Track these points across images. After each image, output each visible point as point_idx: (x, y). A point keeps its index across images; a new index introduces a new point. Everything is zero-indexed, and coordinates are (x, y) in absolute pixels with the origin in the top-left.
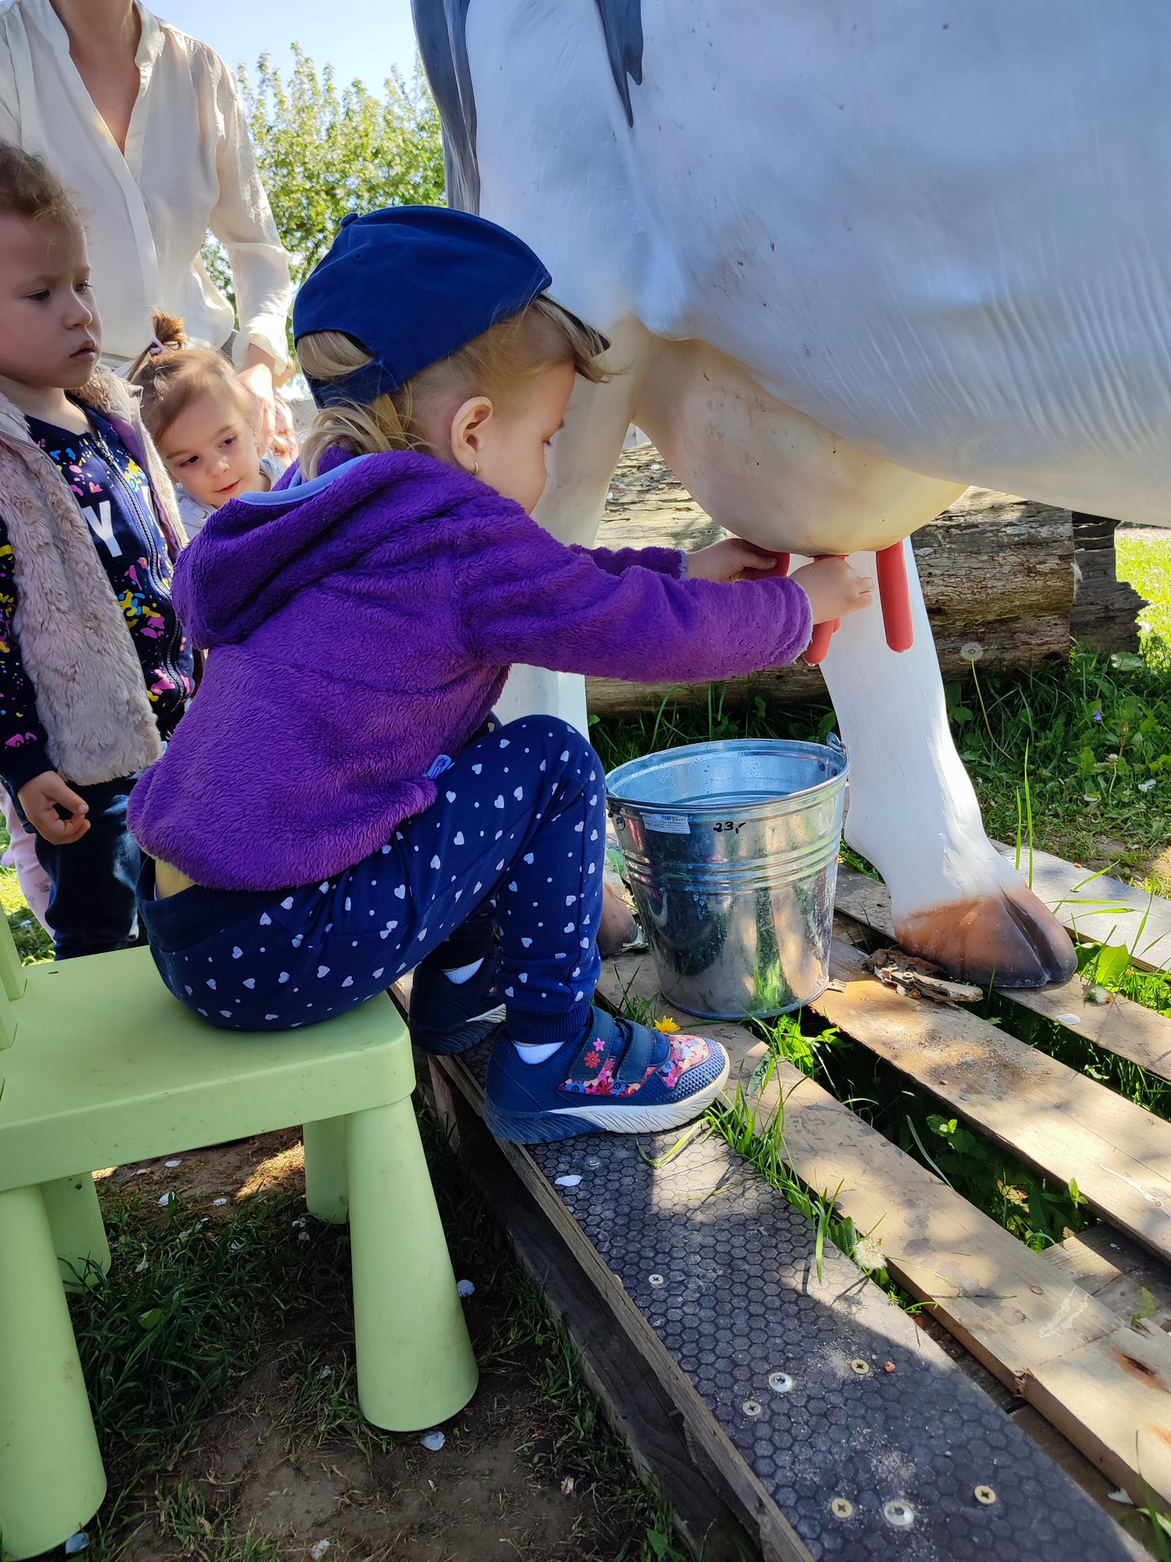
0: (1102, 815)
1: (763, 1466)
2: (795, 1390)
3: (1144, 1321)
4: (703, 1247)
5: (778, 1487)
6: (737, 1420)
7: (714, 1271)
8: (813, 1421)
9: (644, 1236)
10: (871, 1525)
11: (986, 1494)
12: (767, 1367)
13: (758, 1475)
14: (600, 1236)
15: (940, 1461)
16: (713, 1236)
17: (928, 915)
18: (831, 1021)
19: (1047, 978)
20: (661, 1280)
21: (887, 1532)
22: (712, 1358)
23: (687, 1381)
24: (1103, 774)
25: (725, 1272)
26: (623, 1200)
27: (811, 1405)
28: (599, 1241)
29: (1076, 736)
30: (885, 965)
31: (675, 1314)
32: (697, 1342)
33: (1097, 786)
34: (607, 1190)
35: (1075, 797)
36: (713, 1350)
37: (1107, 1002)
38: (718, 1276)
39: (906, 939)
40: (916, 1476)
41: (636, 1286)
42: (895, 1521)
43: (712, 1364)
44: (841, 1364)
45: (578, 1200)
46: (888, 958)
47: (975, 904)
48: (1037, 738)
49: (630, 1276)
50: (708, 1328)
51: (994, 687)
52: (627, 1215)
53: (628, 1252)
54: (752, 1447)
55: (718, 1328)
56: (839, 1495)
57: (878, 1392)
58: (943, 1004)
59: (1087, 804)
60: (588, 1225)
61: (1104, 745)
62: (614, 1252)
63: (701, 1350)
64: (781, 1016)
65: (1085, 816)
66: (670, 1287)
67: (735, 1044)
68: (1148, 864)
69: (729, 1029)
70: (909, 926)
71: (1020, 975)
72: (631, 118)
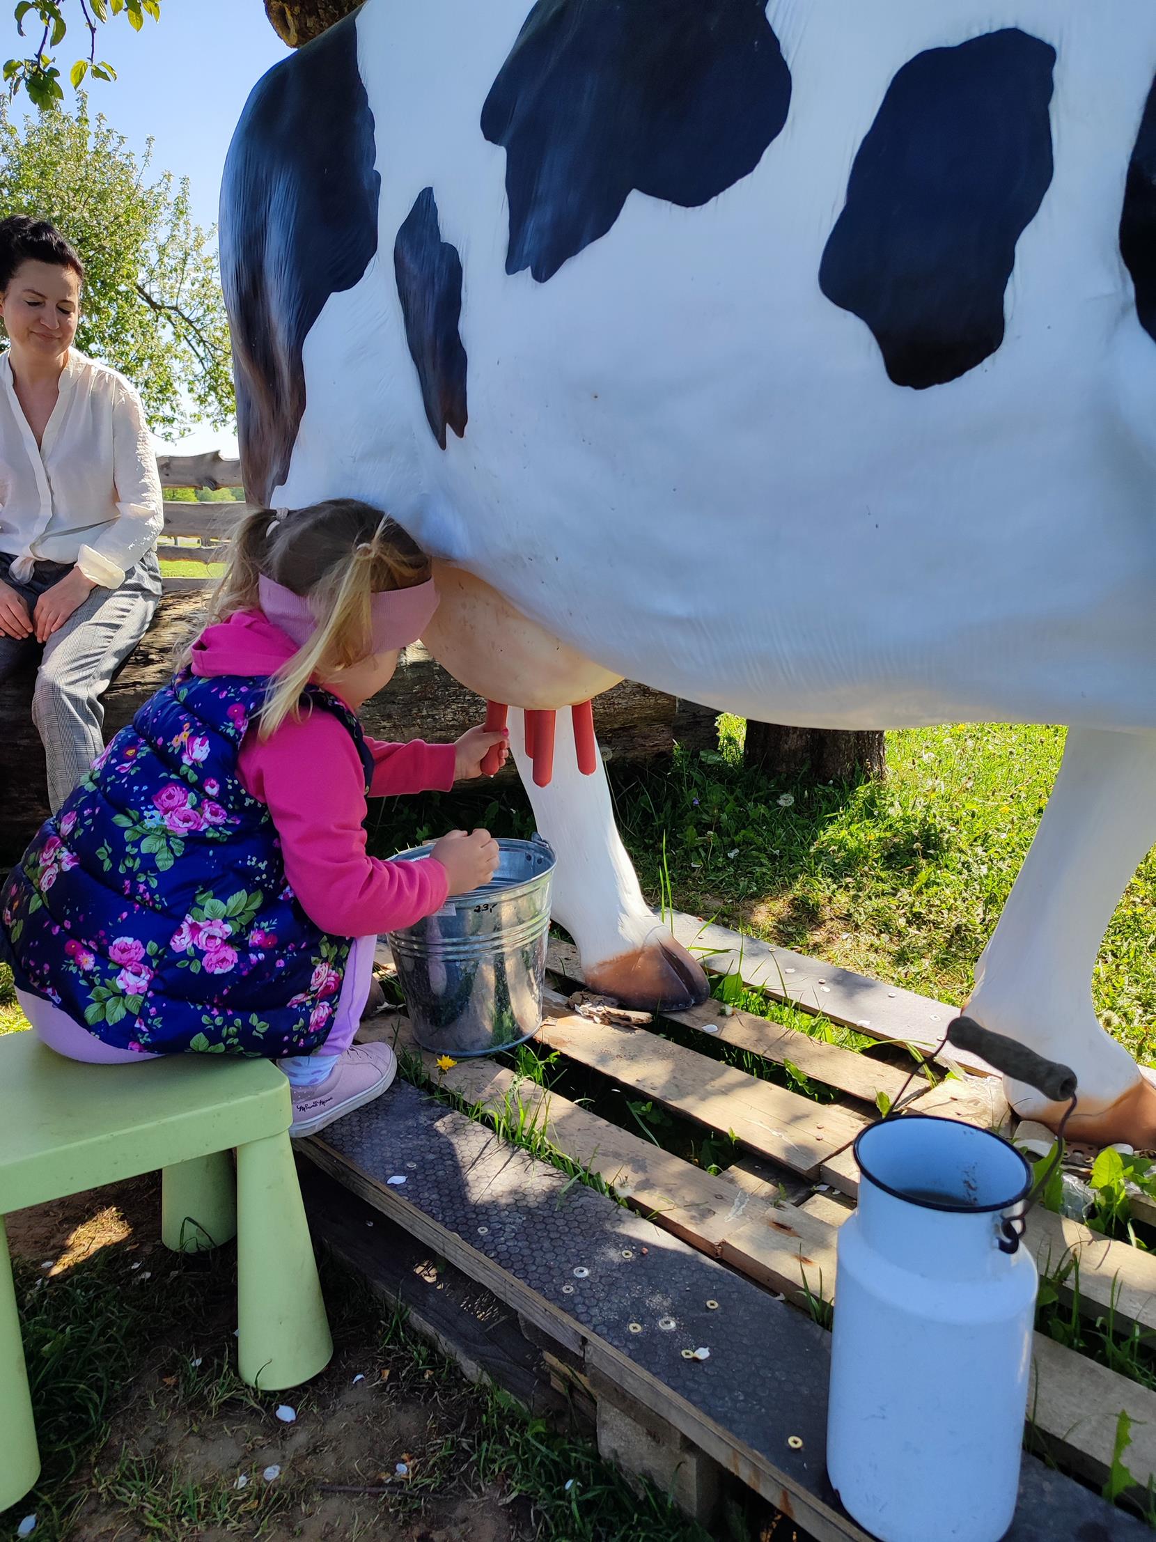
0: (705, 878)
1: (583, 1318)
2: (591, 1274)
3: (781, 1202)
4: (508, 1206)
5: (595, 1326)
6: (560, 1297)
7: (521, 1219)
8: (606, 1289)
9: (465, 1206)
10: (653, 1332)
11: (713, 1304)
12: (570, 1266)
13: (582, 1323)
14: (434, 1211)
15: (684, 1294)
16: (513, 1198)
17: (610, 963)
18: (553, 1046)
19: (693, 1002)
20: (486, 1230)
21: (663, 1334)
22: (534, 1268)
23: (520, 1284)
24: (702, 845)
25: (527, 1218)
26: (442, 1186)
27: (603, 1280)
28: (434, 1214)
29: (681, 817)
30: (582, 1003)
31: (503, 1248)
32: (522, 1260)
33: (699, 854)
34: (428, 1182)
35: (685, 864)
36: (533, 1263)
37: (733, 1015)
39: (594, 982)
40: (673, 1304)
41: (470, 1237)
42: (665, 1328)
43: (535, 1271)
44: (613, 1255)
45: (409, 1192)
46: (583, 998)
47: (642, 952)
49: (463, 1232)
50: (526, 1252)
52: (448, 1195)
53: (457, 1218)
54: (574, 1309)
55: (533, 1251)
56: (632, 1322)
57: (641, 1266)
58: (628, 1027)
59: (694, 869)
61: (701, 823)
62: (447, 1219)
63: (525, 1265)
64: (516, 1047)
65: (694, 879)
66: (493, 1233)
67: (486, 1071)
68: (740, 914)
69: (477, 1062)
70: (596, 973)
71: (676, 1002)
72: (443, 445)
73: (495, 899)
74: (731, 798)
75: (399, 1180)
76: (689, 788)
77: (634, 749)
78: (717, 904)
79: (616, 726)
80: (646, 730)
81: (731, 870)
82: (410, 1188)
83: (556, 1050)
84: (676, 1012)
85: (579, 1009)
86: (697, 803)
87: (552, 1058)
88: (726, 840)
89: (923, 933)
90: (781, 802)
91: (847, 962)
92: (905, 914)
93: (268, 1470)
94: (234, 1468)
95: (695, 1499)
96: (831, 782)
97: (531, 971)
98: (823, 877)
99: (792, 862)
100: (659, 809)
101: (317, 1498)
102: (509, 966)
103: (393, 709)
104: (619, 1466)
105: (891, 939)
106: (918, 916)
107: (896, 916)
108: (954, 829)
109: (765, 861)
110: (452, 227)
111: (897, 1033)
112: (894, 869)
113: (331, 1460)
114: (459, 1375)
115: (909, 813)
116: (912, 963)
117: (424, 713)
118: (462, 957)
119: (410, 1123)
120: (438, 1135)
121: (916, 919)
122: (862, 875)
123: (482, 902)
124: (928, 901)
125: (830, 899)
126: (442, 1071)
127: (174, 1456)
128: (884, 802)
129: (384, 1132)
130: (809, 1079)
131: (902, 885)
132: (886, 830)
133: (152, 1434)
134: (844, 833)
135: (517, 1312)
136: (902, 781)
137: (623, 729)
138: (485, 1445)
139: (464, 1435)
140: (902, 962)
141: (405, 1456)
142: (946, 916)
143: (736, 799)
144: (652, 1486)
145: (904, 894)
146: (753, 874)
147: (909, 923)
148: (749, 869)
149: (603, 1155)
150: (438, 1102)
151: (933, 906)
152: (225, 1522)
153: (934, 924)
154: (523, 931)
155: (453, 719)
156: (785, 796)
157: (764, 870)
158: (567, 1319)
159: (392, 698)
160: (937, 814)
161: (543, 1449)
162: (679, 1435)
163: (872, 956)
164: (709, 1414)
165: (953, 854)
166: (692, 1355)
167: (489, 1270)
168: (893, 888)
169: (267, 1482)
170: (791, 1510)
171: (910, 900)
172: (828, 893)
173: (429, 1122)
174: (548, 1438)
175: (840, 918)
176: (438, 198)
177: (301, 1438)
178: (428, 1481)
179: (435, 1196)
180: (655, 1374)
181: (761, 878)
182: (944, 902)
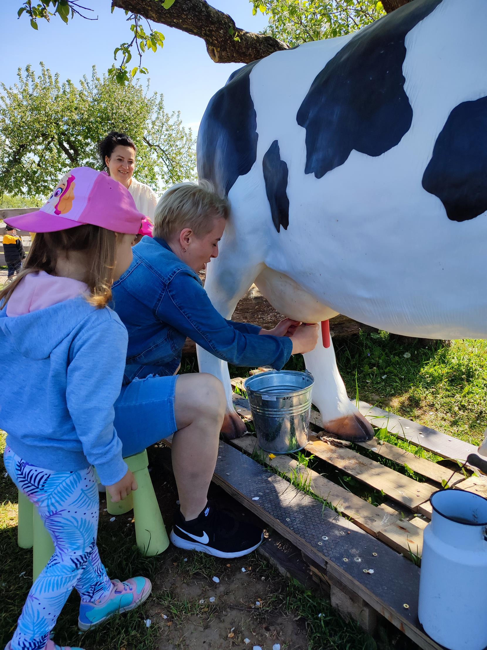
0: (372, 387)
1: (326, 554)
2: (329, 539)
3: (402, 519)
4: (297, 511)
5: (331, 558)
6: (317, 546)
7: (302, 517)
8: (335, 545)
9: (281, 511)
10: (352, 562)
11: (375, 554)
12: (321, 535)
13: (325, 556)
14: (270, 511)
15: (364, 549)
17: (334, 421)
18: (312, 452)
19: (367, 438)
20: (289, 519)
21: (356, 563)
22: (307, 535)
23: (303, 540)
24: (372, 373)
25: (304, 516)
26: (272, 502)
27: (333, 542)
30: (323, 436)
31: (296, 527)
32: (303, 532)
33: (370, 378)
34: (267, 500)
35: (364, 381)
36: (307, 533)
37: (383, 444)
39: (328, 428)
40: (360, 553)
41: (283, 521)
42: (357, 561)
44: (337, 533)
46: (323, 434)
47: (347, 418)
49: (281, 519)
50: (304, 529)
51: (337, 344)
52: (275, 506)
53: (278, 514)
54: (323, 551)
55: (307, 529)
56: (344, 558)
57: (348, 537)
58: (341, 447)
61: (371, 363)
62: (275, 514)
64: (298, 452)
65: (367, 387)
66: (292, 521)
67: (286, 460)
68: (387, 402)
69: (283, 456)
70: (329, 424)
71: (360, 438)
72: (278, 231)
73: (291, 395)
74: (384, 353)
75: (257, 498)
76: (366, 349)
77: (343, 332)
78: (377, 398)
79: (336, 323)
80: (348, 325)
81: (383, 383)
82: (260, 502)
83: (313, 454)
84: (360, 442)
85: (322, 439)
86: (369, 355)
87: (312, 457)
88: (381, 371)
89: (466, 414)
90: (405, 356)
91: (432, 424)
92: (458, 405)
93: (211, 598)
94: (200, 597)
95: (368, 624)
96: (427, 347)
97: (304, 423)
98: (422, 388)
99: (409, 381)
100: (353, 357)
101: (228, 610)
102: (296, 421)
103: (248, 315)
104: (339, 610)
105: (451, 416)
106: (463, 406)
107: (454, 406)
108: (481, 369)
109: (398, 380)
110: (284, 155)
111: (452, 456)
112: (454, 386)
113: (232, 597)
114: (278, 572)
115: (461, 362)
116: (460, 426)
117: (259, 317)
118: (278, 416)
119: (259, 478)
120: (269, 483)
121: (463, 408)
122: (439, 388)
123: (286, 396)
124: (468, 400)
125: (425, 397)
126: (270, 459)
127: (178, 590)
128: (450, 357)
129: (250, 480)
130: (415, 472)
131: (457, 393)
132: (450, 369)
133: (170, 581)
134: (432, 370)
135: (301, 550)
136: (458, 348)
137: (339, 324)
138: (288, 598)
139: (280, 594)
140: (456, 426)
141: (259, 599)
142: (476, 407)
143: (386, 354)
144: (351, 618)
145: (458, 396)
146: (393, 386)
147: (460, 409)
148: (391, 384)
149: (332, 495)
150: (269, 471)
151: (469, 402)
152: (197, 614)
153: (471, 410)
154: (301, 408)
155: (271, 319)
156: (407, 353)
157: (397, 384)
158: (320, 554)
159: (247, 311)
160: (473, 363)
161: (311, 600)
162: (362, 600)
163: (443, 422)
164: (373, 593)
165: (480, 380)
166: (367, 571)
167: (291, 534)
168: (453, 394)
169: (211, 602)
170: (404, 630)
171: (460, 399)
172: (424, 395)
173: (266, 478)
174: (313, 597)
175: (429, 406)
176: (280, 144)
177: (222, 589)
178: (268, 609)
179: (269, 506)
180: (353, 577)
181: (396, 387)
182: (476, 401)
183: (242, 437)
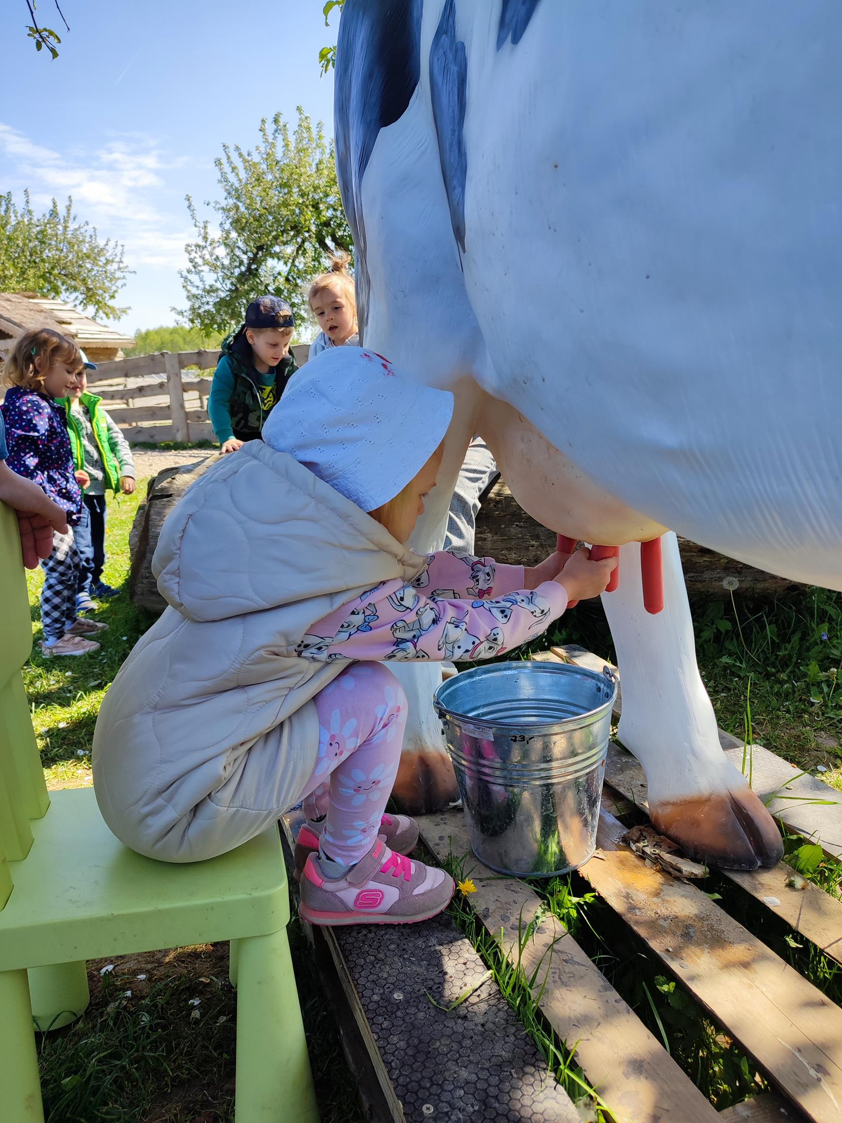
0: (823, 714)
4: (468, 1083)
7: (472, 1106)
9: (425, 1067)
14: (393, 1064)
16: (476, 1074)
18: (593, 886)
19: (759, 863)
20: (432, 1109)
24: (827, 681)
25: (480, 1108)
26: (415, 1033)
28: (392, 1068)
29: (808, 649)
30: (638, 841)
33: (822, 692)
34: (404, 1022)
35: (804, 697)
37: (803, 889)
38: (475, 1111)
39: (656, 820)
41: (413, 1113)
45: (382, 1029)
46: (641, 834)
47: (708, 800)
48: (779, 649)
49: (410, 1103)
51: (748, 607)
52: (416, 1047)
53: (411, 1081)
58: (678, 879)
59: (812, 704)
60: (386, 1053)
61: (828, 658)
62: (401, 1080)
64: (556, 877)
65: (810, 714)
66: (437, 1116)
67: (520, 898)
69: (517, 885)
70: (660, 811)
71: (738, 861)
72: (462, 267)
76: (820, 624)
82: (385, 1024)
83: (594, 890)
84: (737, 871)
85: (635, 847)
86: (825, 638)
87: (589, 897)
119: (420, 943)
129: (392, 947)
154: (575, 764)
173: (437, 947)
179: (402, 1044)
183: (442, 813)
